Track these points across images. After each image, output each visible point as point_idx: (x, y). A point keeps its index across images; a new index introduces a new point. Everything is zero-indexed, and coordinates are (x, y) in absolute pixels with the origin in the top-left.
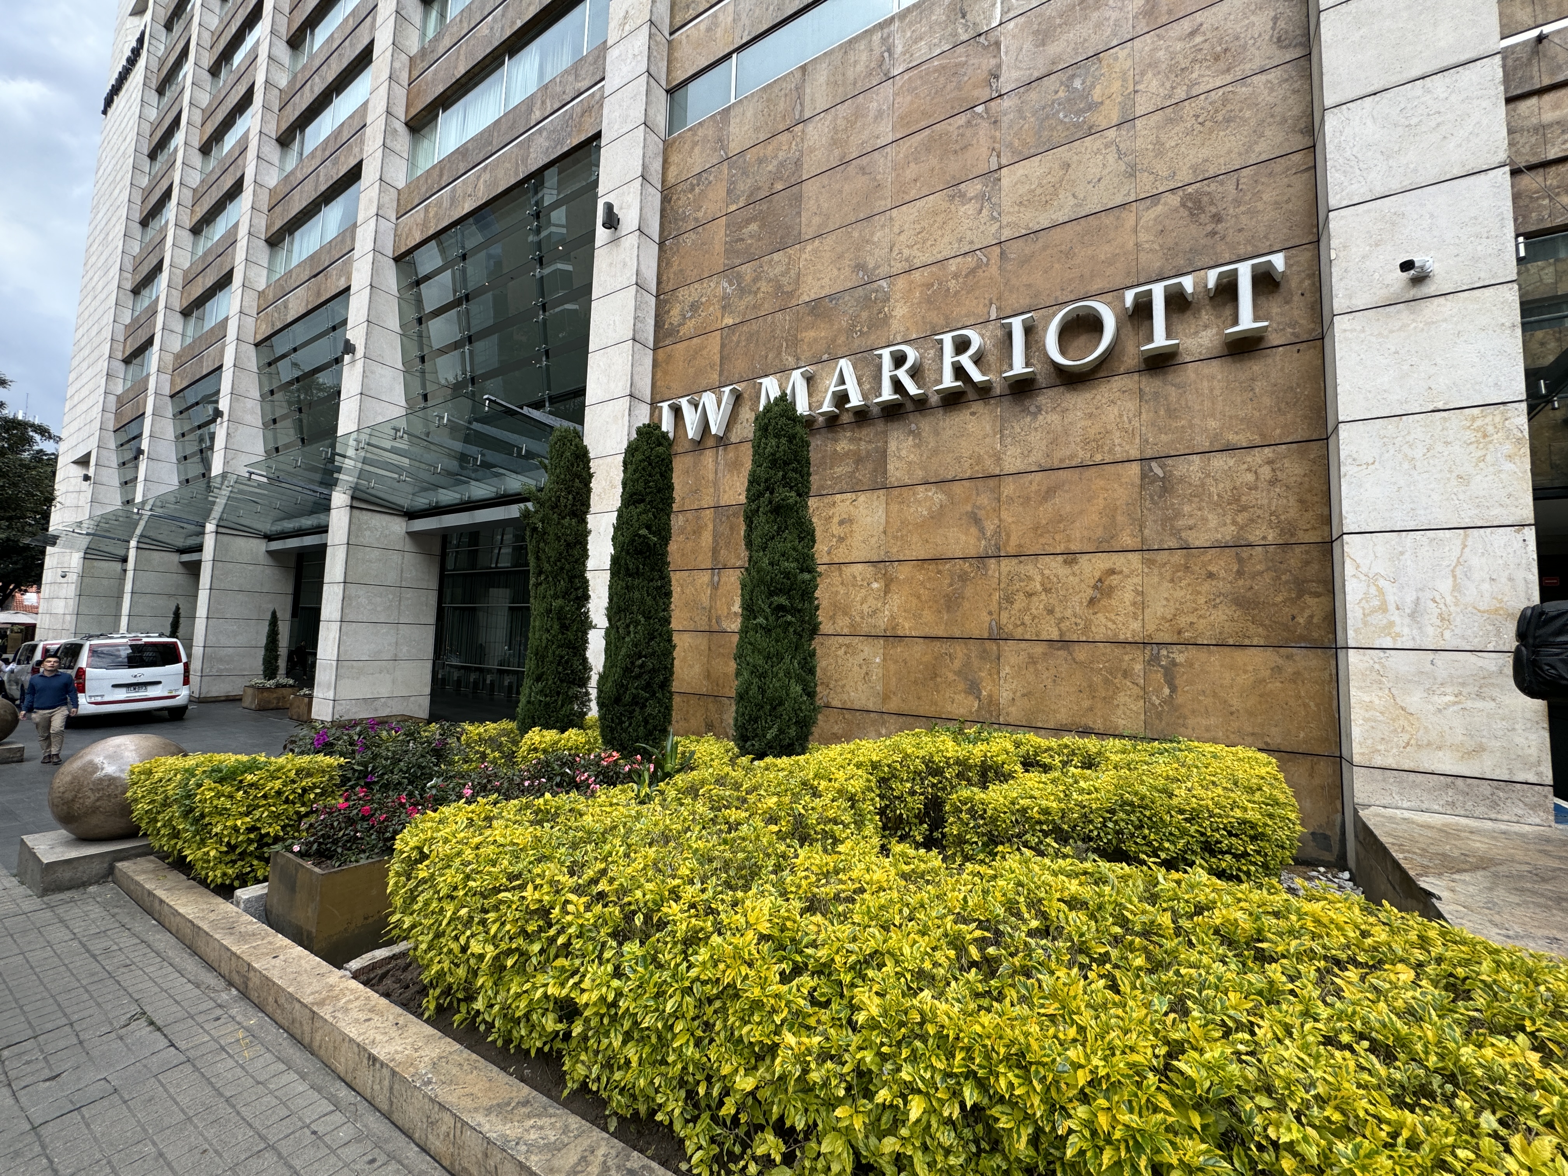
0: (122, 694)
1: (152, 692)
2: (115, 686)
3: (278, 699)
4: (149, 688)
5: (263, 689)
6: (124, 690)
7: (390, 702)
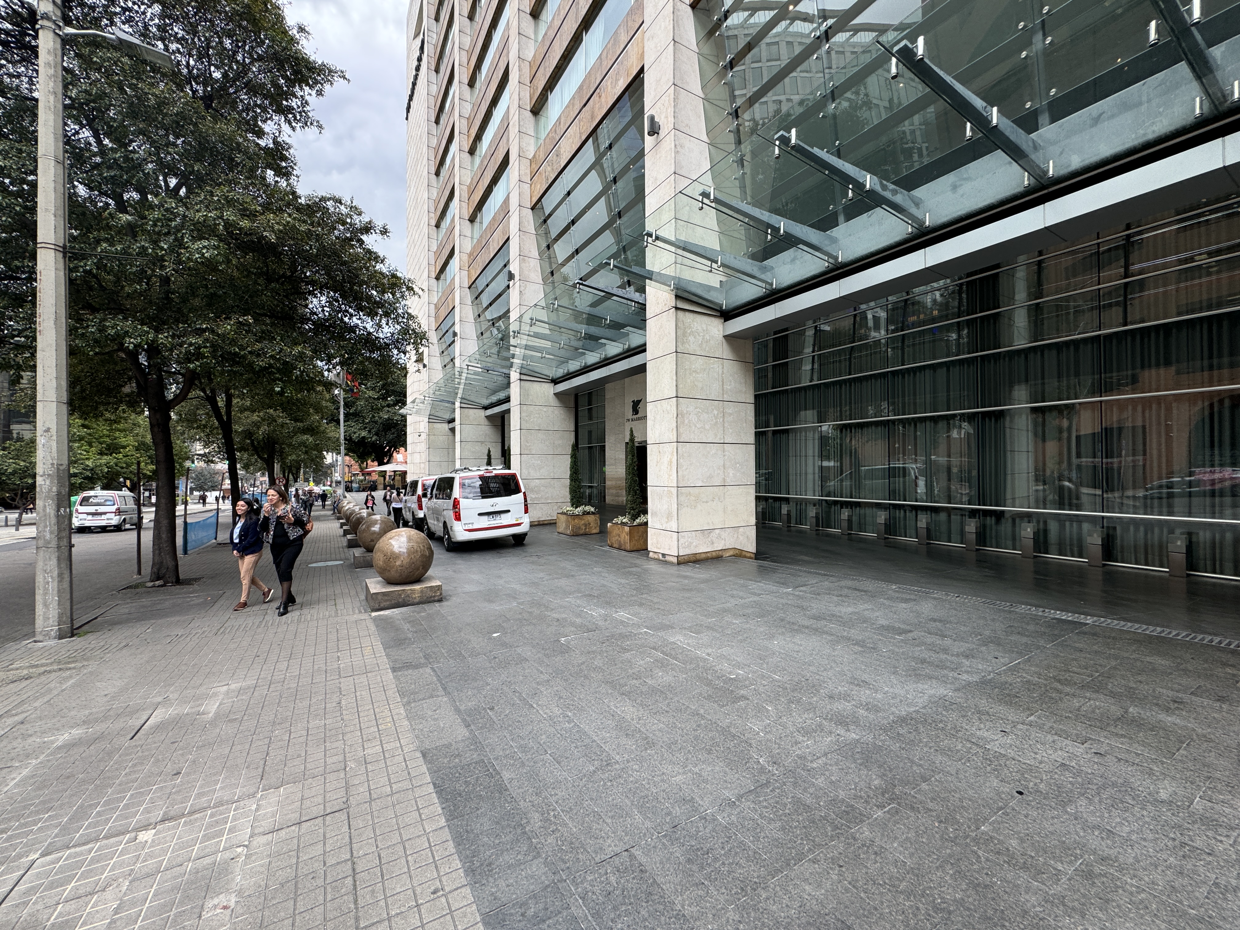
0: (485, 522)
1: (505, 520)
2: (480, 514)
3: (585, 525)
4: (503, 516)
5: (574, 516)
6: (485, 518)
7: (724, 534)
